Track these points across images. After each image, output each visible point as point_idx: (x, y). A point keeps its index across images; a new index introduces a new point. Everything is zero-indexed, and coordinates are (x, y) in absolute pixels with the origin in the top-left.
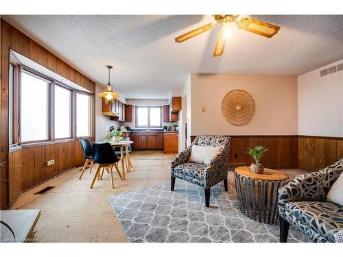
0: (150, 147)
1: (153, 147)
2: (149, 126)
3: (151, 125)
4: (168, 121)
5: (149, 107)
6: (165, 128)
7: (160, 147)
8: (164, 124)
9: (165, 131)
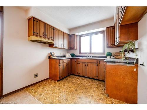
0: (89, 75)
1: (92, 77)
2: (91, 53)
3: (93, 51)
4: (114, 46)
5: (91, 34)
6: (110, 55)
7: (101, 78)
8: (108, 50)
9: (108, 59)
